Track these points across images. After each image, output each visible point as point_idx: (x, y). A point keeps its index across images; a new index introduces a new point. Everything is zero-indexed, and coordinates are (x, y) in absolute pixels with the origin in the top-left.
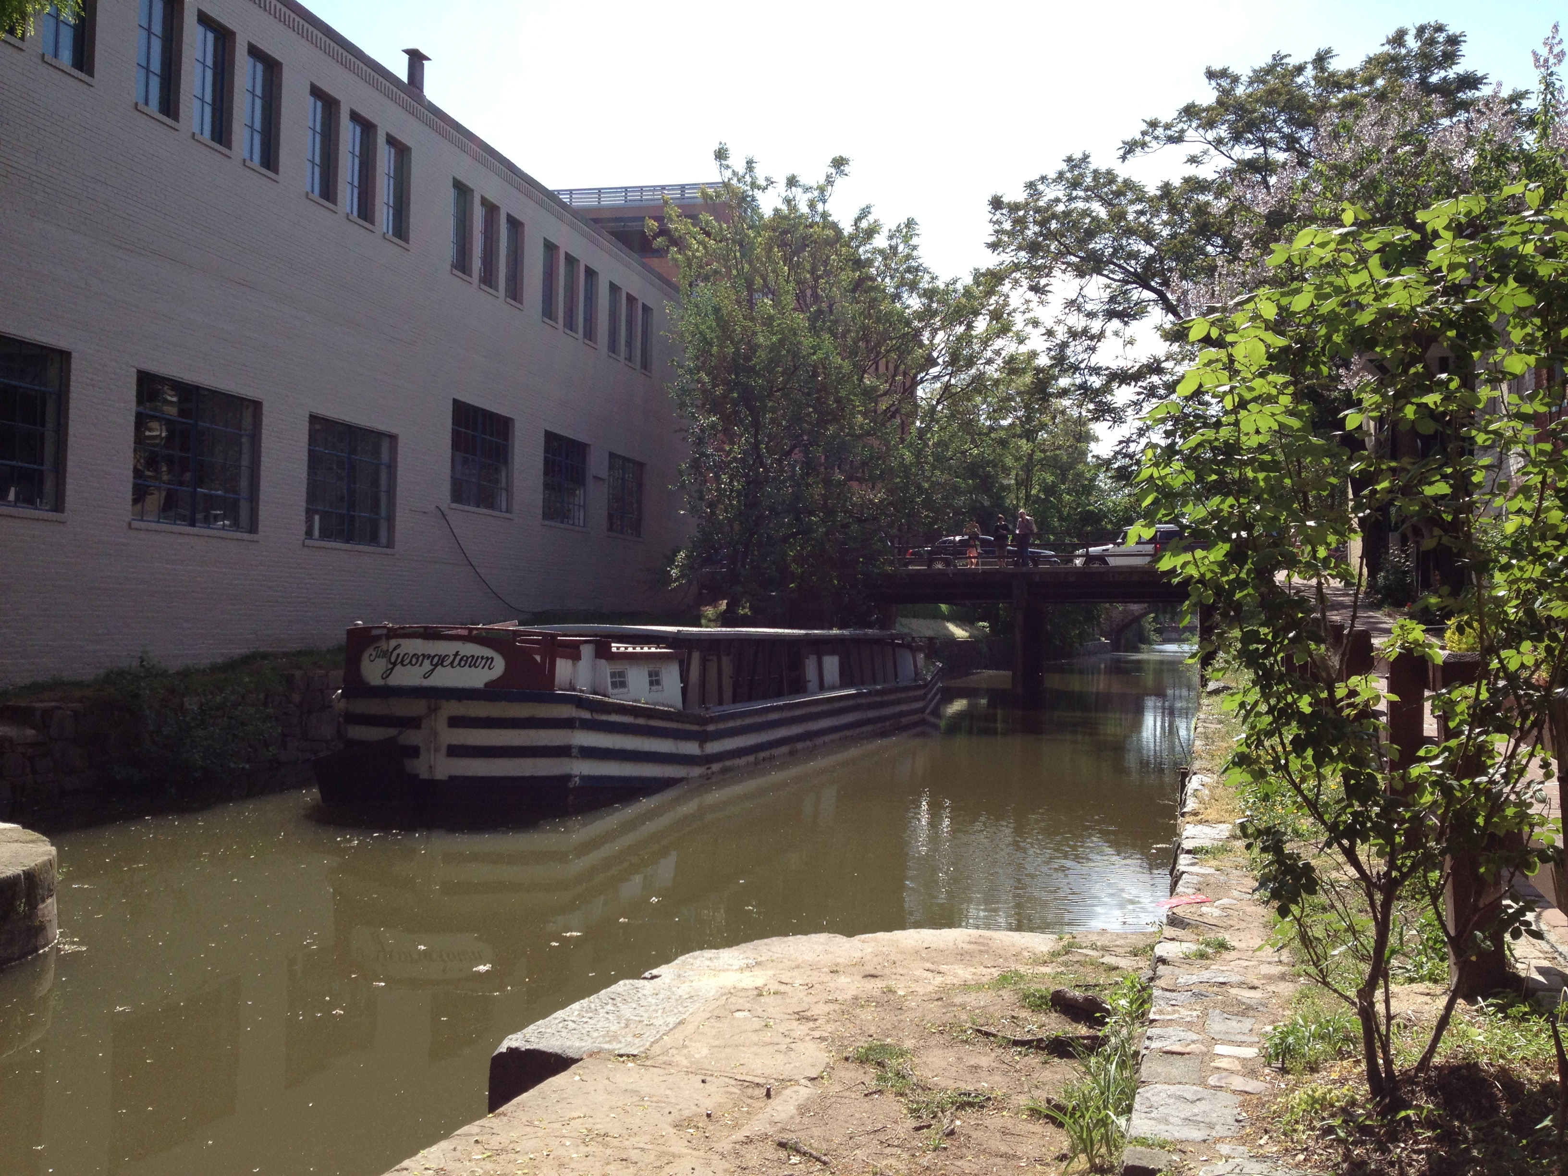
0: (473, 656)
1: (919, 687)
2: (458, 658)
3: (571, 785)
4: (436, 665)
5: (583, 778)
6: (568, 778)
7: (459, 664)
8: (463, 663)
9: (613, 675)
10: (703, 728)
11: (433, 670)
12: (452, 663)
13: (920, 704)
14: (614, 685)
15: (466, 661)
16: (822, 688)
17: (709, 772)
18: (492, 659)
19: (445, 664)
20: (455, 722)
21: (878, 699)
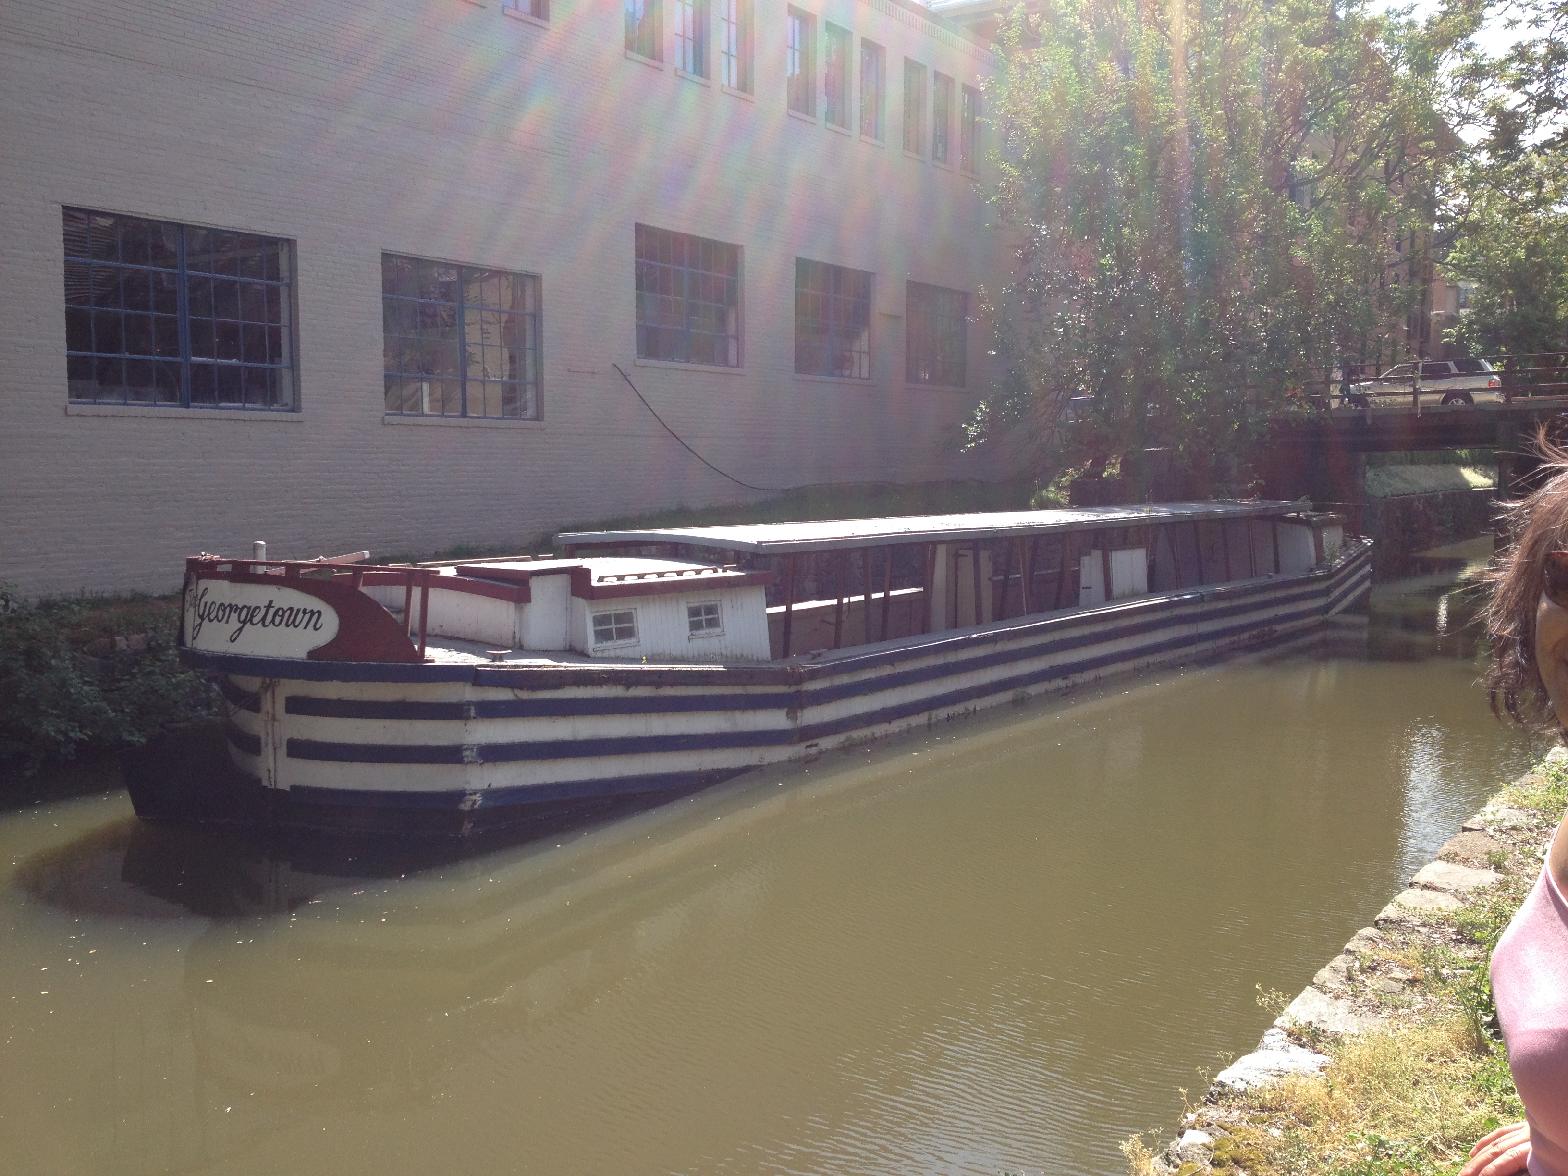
0: (291, 609)
1: (1318, 579)
2: (272, 611)
3: (466, 807)
4: (244, 623)
5: (489, 794)
6: (460, 795)
7: (273, 621)
8: (278, 620)
9: (598, 621)
10: (798, 688)
11: (240, 629)
12: (263, 620)
13: (1320, 602)
14: (602, 635)
15: (282, 616)
16: (1109, 597)
17: (813, 750)
18: (319, 613)
19: (255, 620)
20: (297, 705)
21: (1221, 605)
